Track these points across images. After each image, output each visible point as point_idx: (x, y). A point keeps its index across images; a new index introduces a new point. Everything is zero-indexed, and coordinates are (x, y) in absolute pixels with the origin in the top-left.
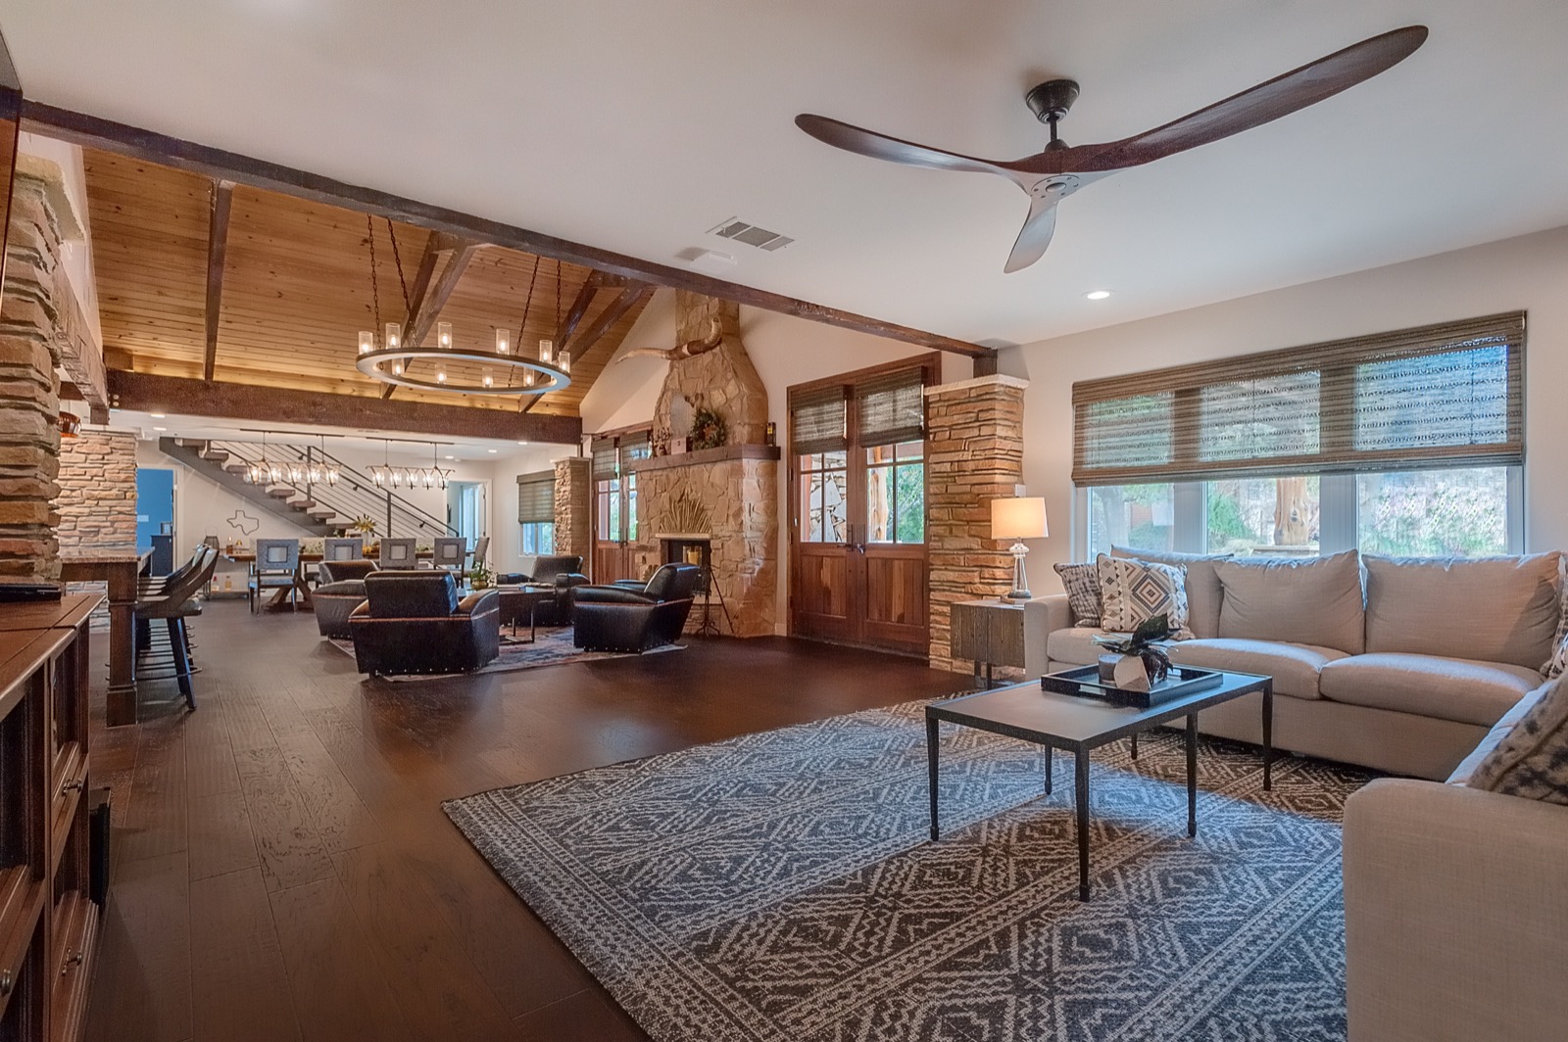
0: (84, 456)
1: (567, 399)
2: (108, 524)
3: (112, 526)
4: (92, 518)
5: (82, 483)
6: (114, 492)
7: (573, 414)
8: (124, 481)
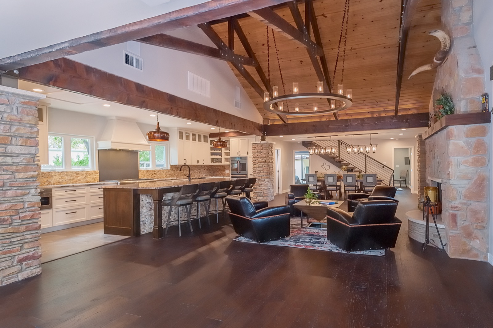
0: (257, 151)
1: (420, 104)
2: (262, 170)
3: (263, 170)
4: (259, 168)
5: (257, 158)
6: (263, 160)
7: (425, 111)
8: (265, 157)
